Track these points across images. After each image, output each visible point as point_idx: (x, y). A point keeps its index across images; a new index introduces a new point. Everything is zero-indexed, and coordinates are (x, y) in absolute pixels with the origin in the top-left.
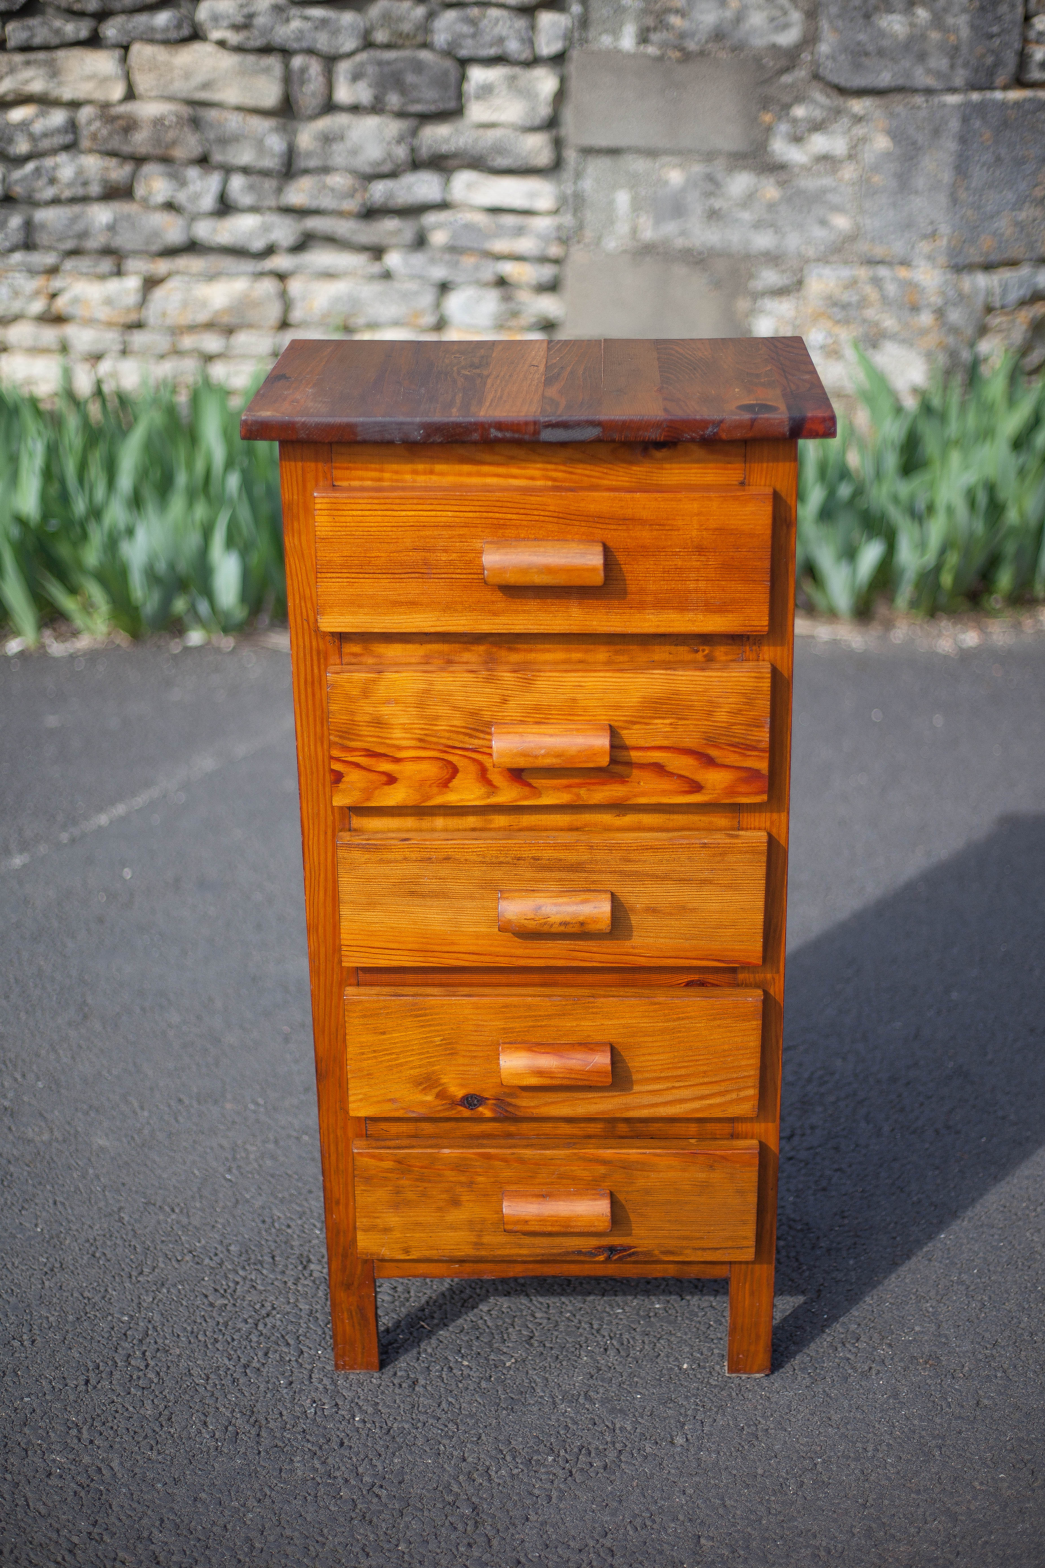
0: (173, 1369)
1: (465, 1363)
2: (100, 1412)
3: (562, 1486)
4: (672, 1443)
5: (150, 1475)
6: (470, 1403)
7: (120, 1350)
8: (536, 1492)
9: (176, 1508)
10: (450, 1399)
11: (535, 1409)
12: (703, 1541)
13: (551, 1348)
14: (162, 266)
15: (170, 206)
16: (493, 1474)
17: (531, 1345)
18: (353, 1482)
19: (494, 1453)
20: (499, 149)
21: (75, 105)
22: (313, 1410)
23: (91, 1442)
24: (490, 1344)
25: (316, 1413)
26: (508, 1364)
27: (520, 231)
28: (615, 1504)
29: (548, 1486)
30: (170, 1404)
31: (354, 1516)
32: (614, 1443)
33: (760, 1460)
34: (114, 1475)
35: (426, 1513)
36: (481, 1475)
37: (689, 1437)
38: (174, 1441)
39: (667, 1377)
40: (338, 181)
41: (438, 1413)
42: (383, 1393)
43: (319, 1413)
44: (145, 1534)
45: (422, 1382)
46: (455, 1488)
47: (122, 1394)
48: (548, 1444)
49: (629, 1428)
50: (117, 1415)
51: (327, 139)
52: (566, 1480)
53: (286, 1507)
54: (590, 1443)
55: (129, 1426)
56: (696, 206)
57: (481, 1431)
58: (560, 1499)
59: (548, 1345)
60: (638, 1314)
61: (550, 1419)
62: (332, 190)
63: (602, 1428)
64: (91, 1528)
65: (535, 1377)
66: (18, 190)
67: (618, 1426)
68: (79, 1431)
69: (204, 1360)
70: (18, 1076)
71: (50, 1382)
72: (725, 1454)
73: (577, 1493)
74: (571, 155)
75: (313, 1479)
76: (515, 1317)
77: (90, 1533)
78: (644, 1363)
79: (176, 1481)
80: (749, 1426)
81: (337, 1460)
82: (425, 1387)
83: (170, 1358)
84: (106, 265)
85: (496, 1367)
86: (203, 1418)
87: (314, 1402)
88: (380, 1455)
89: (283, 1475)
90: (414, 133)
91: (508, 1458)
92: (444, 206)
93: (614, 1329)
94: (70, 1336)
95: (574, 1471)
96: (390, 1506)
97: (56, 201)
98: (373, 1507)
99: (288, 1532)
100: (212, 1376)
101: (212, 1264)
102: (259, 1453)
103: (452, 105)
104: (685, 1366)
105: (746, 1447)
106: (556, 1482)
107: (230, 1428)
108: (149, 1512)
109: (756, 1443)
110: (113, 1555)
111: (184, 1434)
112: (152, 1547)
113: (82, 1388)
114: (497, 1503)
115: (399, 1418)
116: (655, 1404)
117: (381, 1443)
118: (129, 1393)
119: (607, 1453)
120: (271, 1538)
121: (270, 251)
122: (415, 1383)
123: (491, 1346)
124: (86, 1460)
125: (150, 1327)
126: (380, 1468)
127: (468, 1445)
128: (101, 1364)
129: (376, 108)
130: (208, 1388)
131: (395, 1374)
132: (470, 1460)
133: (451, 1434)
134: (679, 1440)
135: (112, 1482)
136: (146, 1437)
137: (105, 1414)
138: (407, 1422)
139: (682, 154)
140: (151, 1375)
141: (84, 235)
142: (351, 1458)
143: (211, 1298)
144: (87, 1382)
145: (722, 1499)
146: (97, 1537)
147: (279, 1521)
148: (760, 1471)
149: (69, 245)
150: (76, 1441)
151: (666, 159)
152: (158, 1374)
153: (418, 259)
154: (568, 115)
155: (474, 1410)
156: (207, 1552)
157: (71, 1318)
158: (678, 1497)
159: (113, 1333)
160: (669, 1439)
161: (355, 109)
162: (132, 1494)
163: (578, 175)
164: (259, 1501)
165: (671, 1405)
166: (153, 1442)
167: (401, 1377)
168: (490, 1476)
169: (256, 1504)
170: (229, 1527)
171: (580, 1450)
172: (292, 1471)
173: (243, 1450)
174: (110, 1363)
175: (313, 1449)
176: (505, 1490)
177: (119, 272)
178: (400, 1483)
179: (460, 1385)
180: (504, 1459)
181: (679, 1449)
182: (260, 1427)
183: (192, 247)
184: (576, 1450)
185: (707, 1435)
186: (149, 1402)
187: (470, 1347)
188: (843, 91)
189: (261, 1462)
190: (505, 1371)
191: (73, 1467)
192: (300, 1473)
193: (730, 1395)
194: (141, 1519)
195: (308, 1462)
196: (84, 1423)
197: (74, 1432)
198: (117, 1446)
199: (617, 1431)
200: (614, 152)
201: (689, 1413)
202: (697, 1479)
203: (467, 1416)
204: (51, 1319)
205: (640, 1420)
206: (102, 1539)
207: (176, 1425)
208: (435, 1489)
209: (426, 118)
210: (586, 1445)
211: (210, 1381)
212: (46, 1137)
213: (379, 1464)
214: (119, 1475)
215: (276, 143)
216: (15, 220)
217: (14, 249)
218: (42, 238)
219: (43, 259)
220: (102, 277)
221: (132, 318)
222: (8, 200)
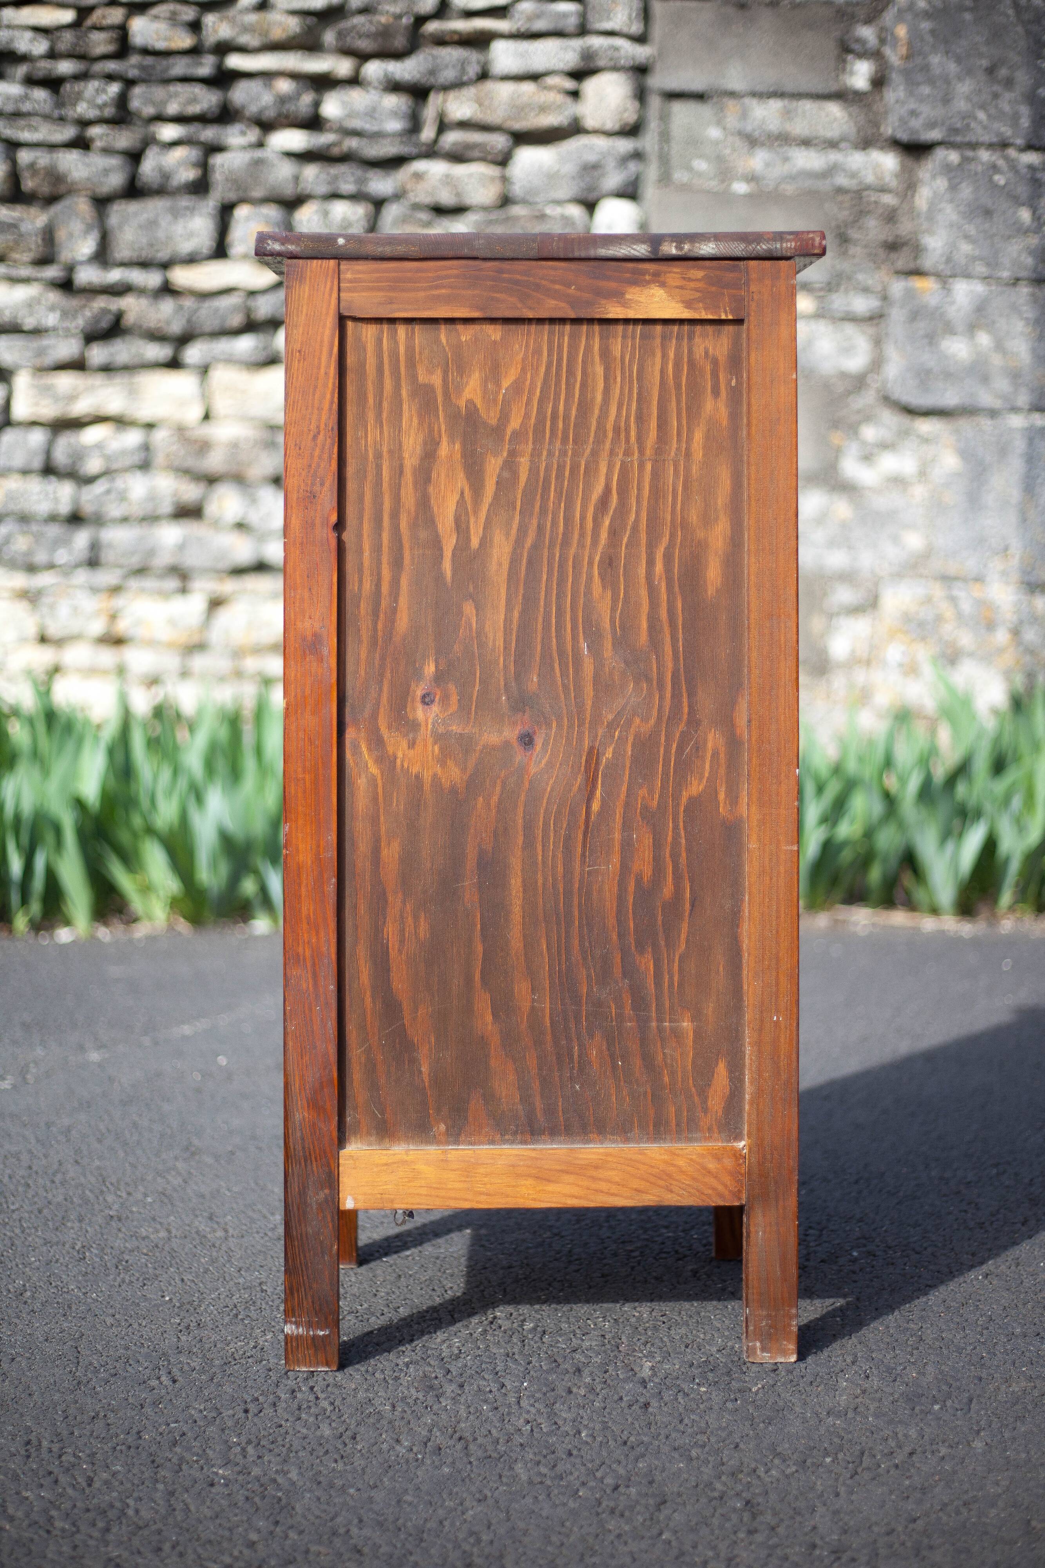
14: (229, 586)
15: (241, 526)
21: (150, 426)
66: (88, 508)
84: (173, 583)
97: (125, 520)
141: (151, 552)
149: (135, 561)
177: (183, 591)
183: (261, 567)
188: (911, 411)
216: (82, 538)
217: (77, 566)
218: (107, 556)
219: (106, 577)
220: (165, 595)
221: (196, 639)
222: (75, 519)
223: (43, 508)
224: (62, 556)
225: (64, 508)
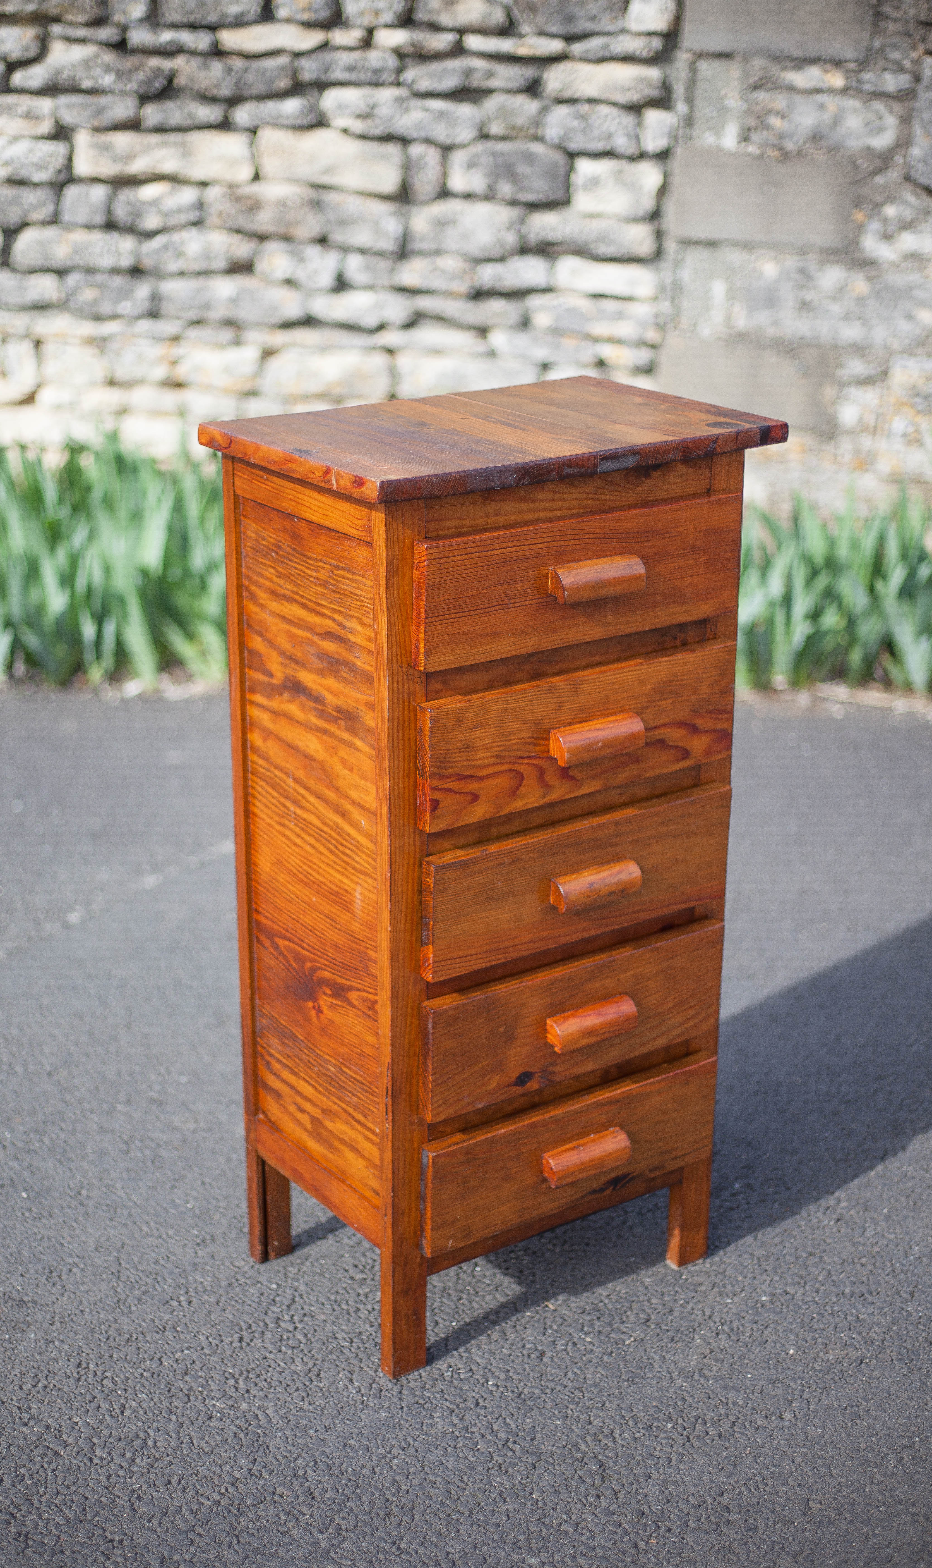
0: (319, 1332)
1: (588, 1339)
2: (253, 1365)
3: (681, 1450)
4: (781, 1417)
5: (303, 1422)
6: (594, 1374)
7: (270, 1313)
8: (657, 1454)
9: (328, 1452)
10: (575, 1370)
11: (654, 1382)
12: (811, 1504)
13: (667, 1331)
14: (280, 338)
15: (289, 282)
16: (617, 1436)
17: (649, 1327)
18: (489, 1437)
19: (617, 1418)
20: (603, 238)
21: (203, 184)
22: (449, 1373)
23: (248, 1391)
24: (610, 1324)
25: (452, 1376)
26: (628, 1342)
27: (619, 316)
28: (730, 1468)
29: (668, 1449)
30: (318, 1362)
31: (491, 1466)
32: (727, 1415)
33: (862, 1436)
34: (270, 1421)
35: (557, 1467)
36: (607, 1437)
37: (797, 1413)
38: (323, 1394)
39: (775, 1360)
40: (450, 263)
41: (565, 1381)
42: (513, 1361)
43: (455, 1376)
44: (301, 1473)
45: (549, 1354)
46: (583, 1447)
47: (274, 1351)
48: (667, 1413)
49: (741, 1403)
50: (270, 1369)
51: (441, 224)
52: (684, 1444)
53: (428, 1455)
54: (705, 1414)
55: (281, 1379)
56: (788, 297)
57: (605, 1399)
58: (680, 1461)
59: (664, 1327)
60: (746, 1305)
61: (667, 1391)
62: (444, 272)
63: (715, 1401)
64: (251, 1466)
65: (653, 1355)
66: (148, 262)
67: (730, 1401)
68: (236, 1381)
69: (347, 1326)
70: (162, 1071)
71: (207, 1338)
72: (830, 1429)
73: (695, 1456)
74: (671, 246)
75: (452, 1432)
76: (633, 1301)
77: (250, 1470)
78: (754, 1347)
79: (327, 1429)
80: (852, 1407)
81: (474, 1417)
82: (551, 1358)
83: (316, 1322)
84: (227, 335)
85: (617, 1344)
86: (349, 1375)
87: (451, 1367)
88: (513, 1415)
89: (425, 1428)
90: (522, 220)
91: (631, 1423)
92: (548, 290)
93: (725, 1316)
94: (223, 1299)
95: (691, 1437)
96: (524, 1459)
97: (182, 274)
98: (508, 1460)
99: (431, 1477)
100: (355, 1340)
101: (351, 1243)
102: (402, 1408)
103: (559, 195)
104: (791, 1352)
105: (849, 1425)
106: (675, 1446)
107: (374, 1386)
108: (304, 1454)
109: (858, 1421)
110: (272, 1490)
111: (333, 1388)
112: (307, 1484)
113: (236, 1344)
114: (622, 1462)
115: (529, 1384)
116: (764, 1383)
117: (514, 1404)
118: (280, 1351)
119: (721, 1423)
120: (416, 1482)
121: (381, 327)
122: (543, 1354)
123: (611, 1326)
124: (244, 1406)
125: (297, 1294)
126: (514, 1426)
127: (594, 1410)
128: (253, 1325)
129: (489, 196)
130: (353, 1350)
131: (524, 1346)
132: (595, 1423)
133: (577, 1400)
134: (788, 1416)
135: (268, 1427)
136: (297, 1389)
137: (260, 1368)
138: (536, 1388)
139: (777, 248)
140: (299, 1336)
141: (207, 306)
142: (486, 1417)
143: (352, 1272)
144: (241, 1340)
145: (829, 1468)
146: (256, 1473)
147: (422, 1467)
148: (863, 1446)
149: (192, 315)
150: (233, 1390)
151: (761, 251)
152: (306, 1335)
153: (522, 340)
154: (670, 209)
155: (598, 1380)
156: (358, 1491)
157: (223, 1284)
158: (788, 1465)
159: (263, 1299)
160: (778, 1415)
161: (468, 196)
162: (287, 1438)
163: (677, 264)
164: (404, 1449)
165: (779, 1385)
166: (304, 1394)
167: (530, 1348)
168: (614, 1438)
169: (400, 1452)
170: (376, 1470)
171: (697, 1420)
172: (433, 1425)
173: (387, 1405)
174: (261, 1324)
175: (452, 1407)
176: (629, 1451)
177: (237, 342)
178: (532, 1440)
179: (584, 1358)
180: (627, 1423)
181: (787, 1423)
182: (402, 1386)
183: (309, 321)
184: (693, 1419)
185: (813, 1412)
186: (299, 1359)
187: (592, 1326)
189: (404, 1416)
190: (625, 1348)
191: (232, 1412)
192: (440, 1427)
193: (833, 1379)
194: (296, 1459)
195: (447, 1418)
196: (241, 1374)
197: (231, 1382)
198: (271, 1396)
199: (730, 1405)
200: (712, 244)
201: (796, 1392)
202: (805, 1450)
203: (591, 1385)
204: (206, 1284)
205: (751, 1396)
206: (261, 1475)
207: (325, 1381)
208: (564, 1447)
209: (534, 207)
210: (701, 1415)
211: (354, 1344)
212: (191, 1125)
213: (511, 1422)
214: (275, 1421)
215: (392, 226)
216: (143, 290)
217: (140, 317)
218: (167, 308)
219: (167, 327)
220: (222, 346)
221: (248, 386)
222: (136, 272)
223: (106, 262)
224: (126, 307)
225: (126, 262)
